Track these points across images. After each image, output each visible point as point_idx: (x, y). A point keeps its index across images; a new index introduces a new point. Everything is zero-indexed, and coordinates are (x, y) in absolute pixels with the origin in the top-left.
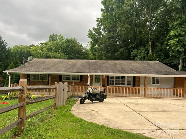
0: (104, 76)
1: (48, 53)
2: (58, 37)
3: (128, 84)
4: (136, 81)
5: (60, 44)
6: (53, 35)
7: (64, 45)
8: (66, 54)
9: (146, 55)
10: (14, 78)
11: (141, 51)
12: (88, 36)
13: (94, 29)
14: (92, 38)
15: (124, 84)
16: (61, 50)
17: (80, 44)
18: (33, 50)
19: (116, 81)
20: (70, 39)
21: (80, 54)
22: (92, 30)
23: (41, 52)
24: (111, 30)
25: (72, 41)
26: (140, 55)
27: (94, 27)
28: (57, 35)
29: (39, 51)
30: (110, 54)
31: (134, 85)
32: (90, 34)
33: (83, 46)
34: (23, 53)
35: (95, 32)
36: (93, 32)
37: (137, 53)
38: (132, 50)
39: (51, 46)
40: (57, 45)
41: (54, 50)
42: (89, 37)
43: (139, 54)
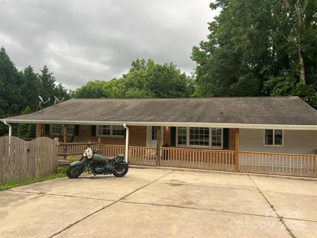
0: (167, 128)
1: (126, 91)
2: (145, 64)
3: (213, 144)
4: (230, 137)
5: (145, 74)
6: (138, 61)
7: (152, 77)
8: (154, 91)
9: (292, 85)
10: (29, 130)
11: (283, 78)
12: (191, 57)
13: (203, 45)
14: (197, 60)
15: (207, 144)
16: (147, 84)
17: (182, 73)
18: (106, 87)
19: (191, 137)
20: (162, 65)
21: (180, 90)
22: (198, 46)
23: (116, 90)
24: (224, 42)
25: (165, 68)
26: (280, 87)
27: (203, 41)
28: (143, 62)
29: (114, 88)
30: (221, 88)
31: (226, 147)
32: (195, 54)
33: (187, 75)
34: (92, 92)
35: (204, 50)
36: (201, 50)
37: (275, 83)
38: (266, 78)
39: (132, 79)
40: (142, 77)
41: (136, 86)
42: (194, 60)
43: (279, 85)
